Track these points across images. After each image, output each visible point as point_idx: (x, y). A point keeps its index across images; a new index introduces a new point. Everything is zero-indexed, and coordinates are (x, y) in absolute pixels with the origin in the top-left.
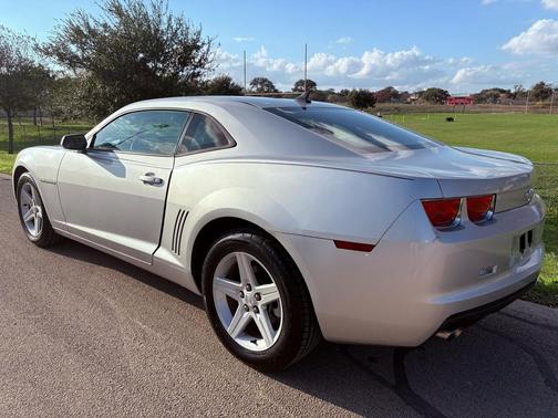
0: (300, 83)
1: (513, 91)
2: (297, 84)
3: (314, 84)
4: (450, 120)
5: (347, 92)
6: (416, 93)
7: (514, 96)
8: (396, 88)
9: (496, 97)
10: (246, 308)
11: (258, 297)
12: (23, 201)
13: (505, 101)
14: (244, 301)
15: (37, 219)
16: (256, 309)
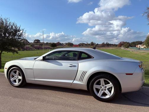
0: (36, 40)
1: (86, 44)
2: (35, 41)
3: (40, 41)
5: (48, 43)
6: (65, 44)
8: (60, 42)
9: (83, 45)
10: (102, 90)
11: (106, 87)
12: (11, 75)
13: (85, 46)
14: (102, 89)
15: (17, 80)
16: (105, 90)
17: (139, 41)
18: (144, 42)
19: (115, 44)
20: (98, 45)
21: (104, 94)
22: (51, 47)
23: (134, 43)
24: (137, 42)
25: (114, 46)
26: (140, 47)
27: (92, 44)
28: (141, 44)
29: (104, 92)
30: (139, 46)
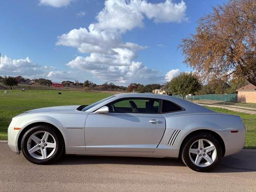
1: (75, 83)
4: (60, 93)
6: (34, 80)
7: (75, 85)
9: (69, 84)
10: (200, 155)
11: (205, 151)
12: (29, 141)
13: (72, 86)
14: (200, 153)
15: (44, 150)
16: (204, 155)
17: (156, 85)
18: (163, 85)
19: (122, 87)
20: (96, 87)
21: (203, 161)
22: (5, 86)
23: (149, 86)
24: (154, 85)
25: (121, 89)
26: (157, 92)
27: (87, 84)
28: (159, 89)
29: (203, 158)
30: (156, 90)
